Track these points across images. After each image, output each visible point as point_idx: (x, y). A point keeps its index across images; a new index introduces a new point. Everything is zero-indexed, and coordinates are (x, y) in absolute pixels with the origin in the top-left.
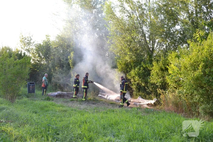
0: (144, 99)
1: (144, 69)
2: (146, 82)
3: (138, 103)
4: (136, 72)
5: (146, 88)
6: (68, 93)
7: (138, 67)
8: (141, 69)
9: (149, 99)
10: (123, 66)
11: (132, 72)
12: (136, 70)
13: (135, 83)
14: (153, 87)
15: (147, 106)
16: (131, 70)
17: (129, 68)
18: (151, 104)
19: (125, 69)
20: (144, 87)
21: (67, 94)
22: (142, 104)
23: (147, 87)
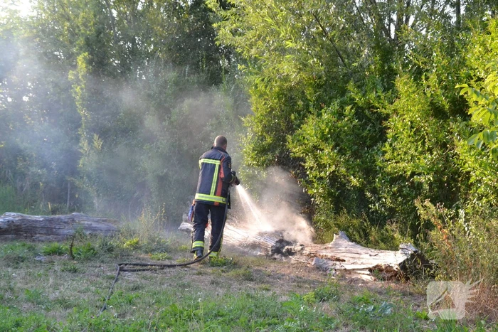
0: (358, 243)
1: (359, 113)
2: (369, 171)
3: (331, 263)
4: (323, 127)
5: (369, 194)
6: (51, 221)
7: (335, 105)
8: (347, 112)
9: (382, 245)
10: (273, 102)
11: (310, 129)
12: (325, 116)
13: (322, 174)
14: (400, 190)
15: (369, 278)
16: (302, 118)
17: (299, 112)
18: (388, 269)
19: (279, 118)
20: (360, 191)
21: (48, 225)
22: (349, 267)
23: (374, 191)
